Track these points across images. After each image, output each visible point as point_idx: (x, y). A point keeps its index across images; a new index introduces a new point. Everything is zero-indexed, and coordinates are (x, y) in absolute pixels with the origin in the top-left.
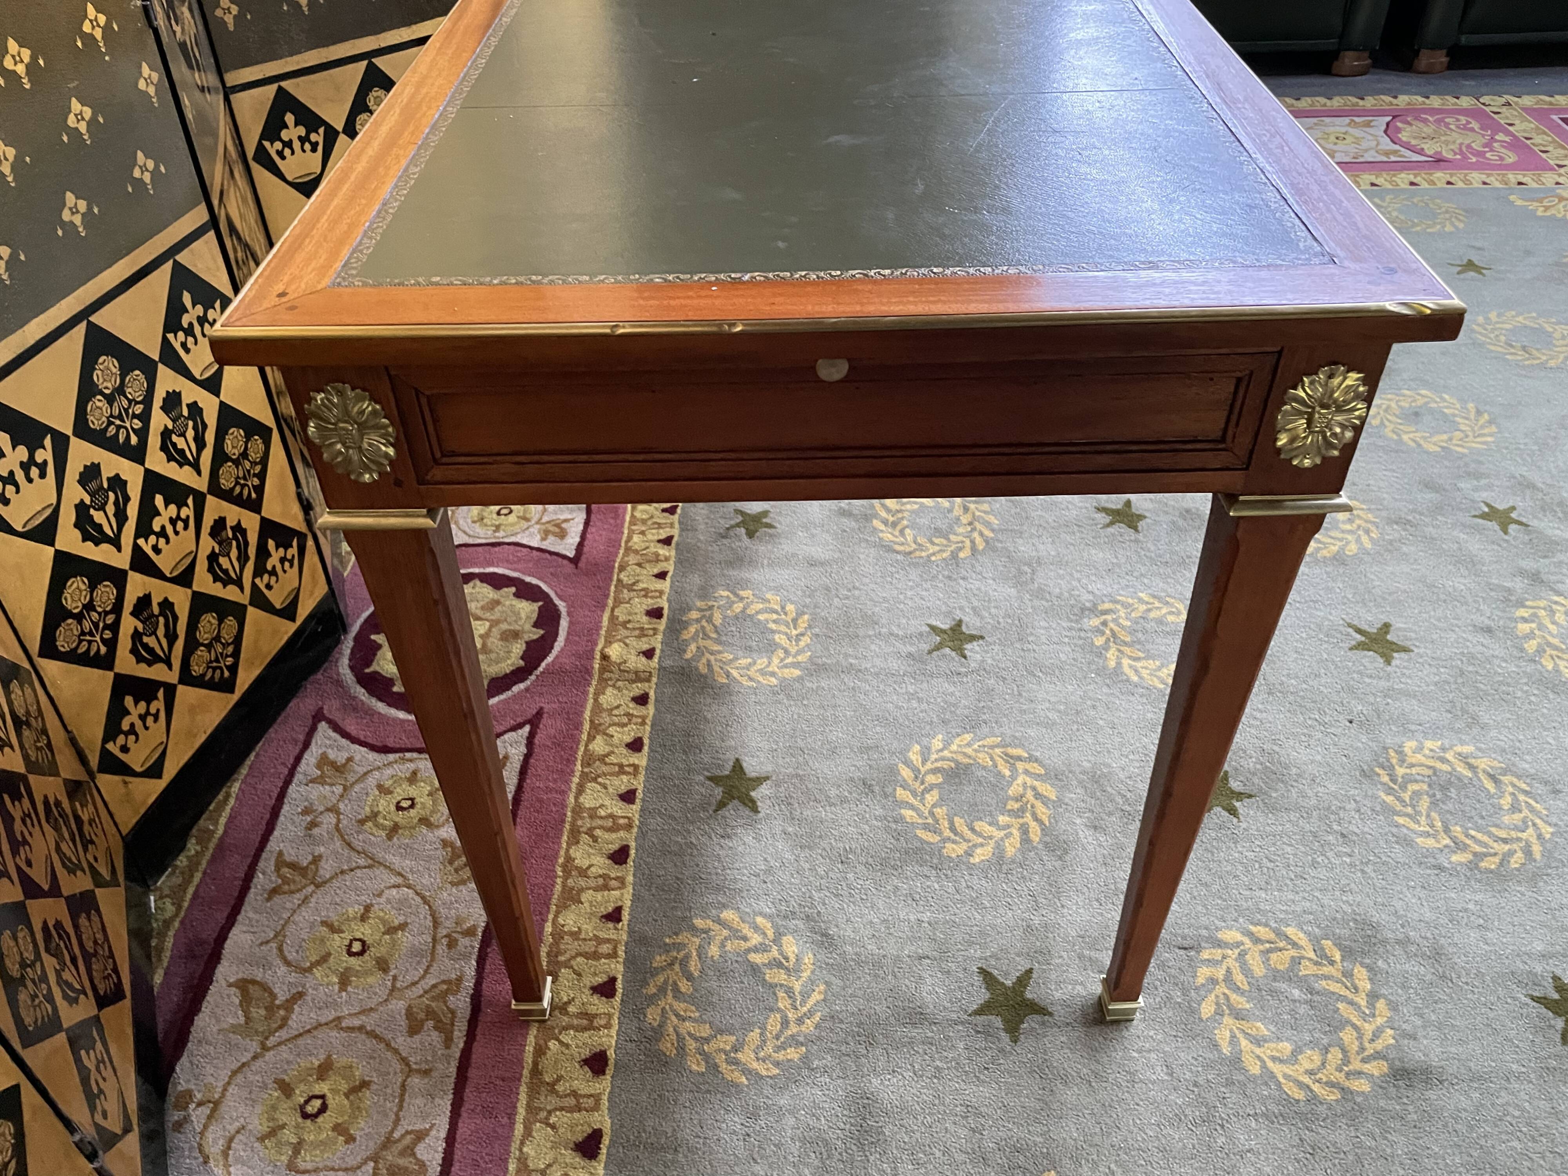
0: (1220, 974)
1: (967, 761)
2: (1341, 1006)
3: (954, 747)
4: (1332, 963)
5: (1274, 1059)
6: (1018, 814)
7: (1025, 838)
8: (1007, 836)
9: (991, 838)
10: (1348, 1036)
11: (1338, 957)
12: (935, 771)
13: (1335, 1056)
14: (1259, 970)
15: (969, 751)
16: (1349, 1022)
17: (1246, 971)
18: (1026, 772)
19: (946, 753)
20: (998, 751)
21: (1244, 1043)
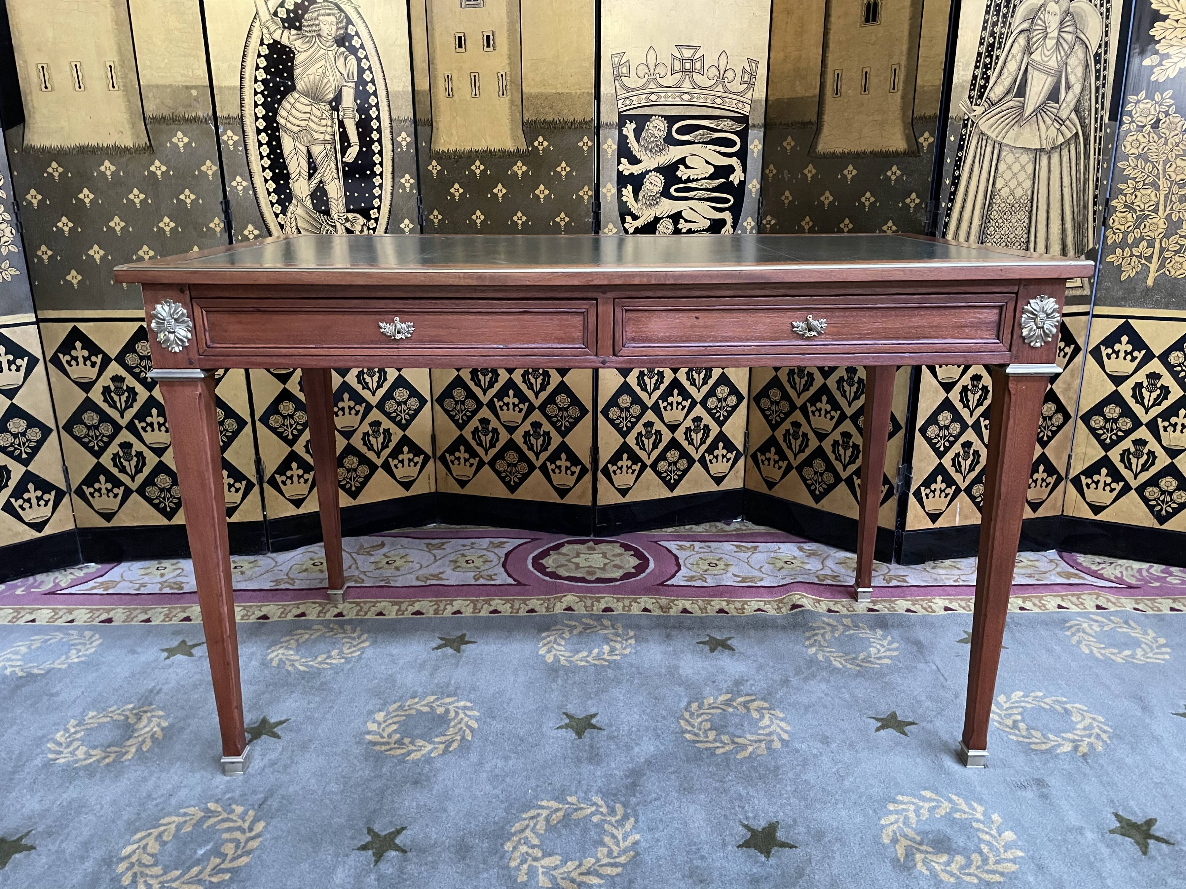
0: (233, 816)
1: (452, 724)
2: (178, 873)
3: (466, 719)
4: (210, 875)
5: (165, 831)
6: (400, 743)
7: (375, 744)
8: (383, 737)
9: (383, 730)
10: (158, 870)
11: (214, 880)
12: (447, 711)
13: (147, 860)
14: (225, 836)
15: (463, 725)
16: (165, 873)
17: (229, 830)
18: (435, 748)
19: (462, 715)
20: (459, 738)
21: (182, 819)
